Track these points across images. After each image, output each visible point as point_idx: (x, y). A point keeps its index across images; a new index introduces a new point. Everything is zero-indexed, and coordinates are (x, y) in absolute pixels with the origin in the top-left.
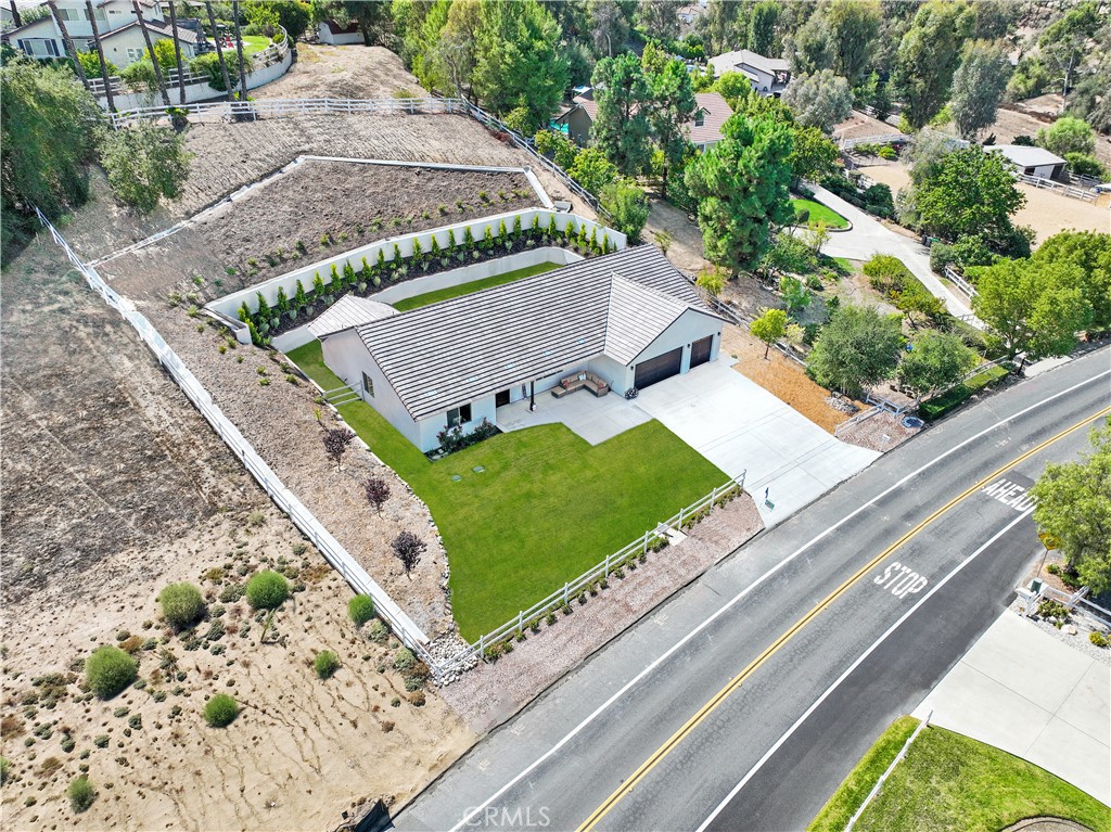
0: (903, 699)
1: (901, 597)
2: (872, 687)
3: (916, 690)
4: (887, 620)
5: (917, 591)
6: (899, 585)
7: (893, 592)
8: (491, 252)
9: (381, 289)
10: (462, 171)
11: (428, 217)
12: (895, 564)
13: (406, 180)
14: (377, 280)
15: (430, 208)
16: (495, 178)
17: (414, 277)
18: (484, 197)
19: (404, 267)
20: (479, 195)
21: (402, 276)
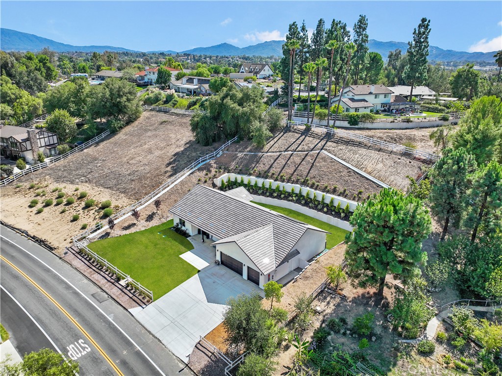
0: (16, 339)
1: (68, 347)
2: (27, 331)
3: (18, 343)
4: (56, 340)
5: (69, 354)
6: (75, 348)
7: (72, 345)
9: (282, 199)
10: (368, 179)
11: (326, 187)
12: (89, 349)
13: (340, 172)
14: (282, 196)
15: (332, 184)
16: (378, 188)
17: (297, 203)
18: (360, 193)
19: (297, 198)
20: (359, 191)
21: (294, 200)
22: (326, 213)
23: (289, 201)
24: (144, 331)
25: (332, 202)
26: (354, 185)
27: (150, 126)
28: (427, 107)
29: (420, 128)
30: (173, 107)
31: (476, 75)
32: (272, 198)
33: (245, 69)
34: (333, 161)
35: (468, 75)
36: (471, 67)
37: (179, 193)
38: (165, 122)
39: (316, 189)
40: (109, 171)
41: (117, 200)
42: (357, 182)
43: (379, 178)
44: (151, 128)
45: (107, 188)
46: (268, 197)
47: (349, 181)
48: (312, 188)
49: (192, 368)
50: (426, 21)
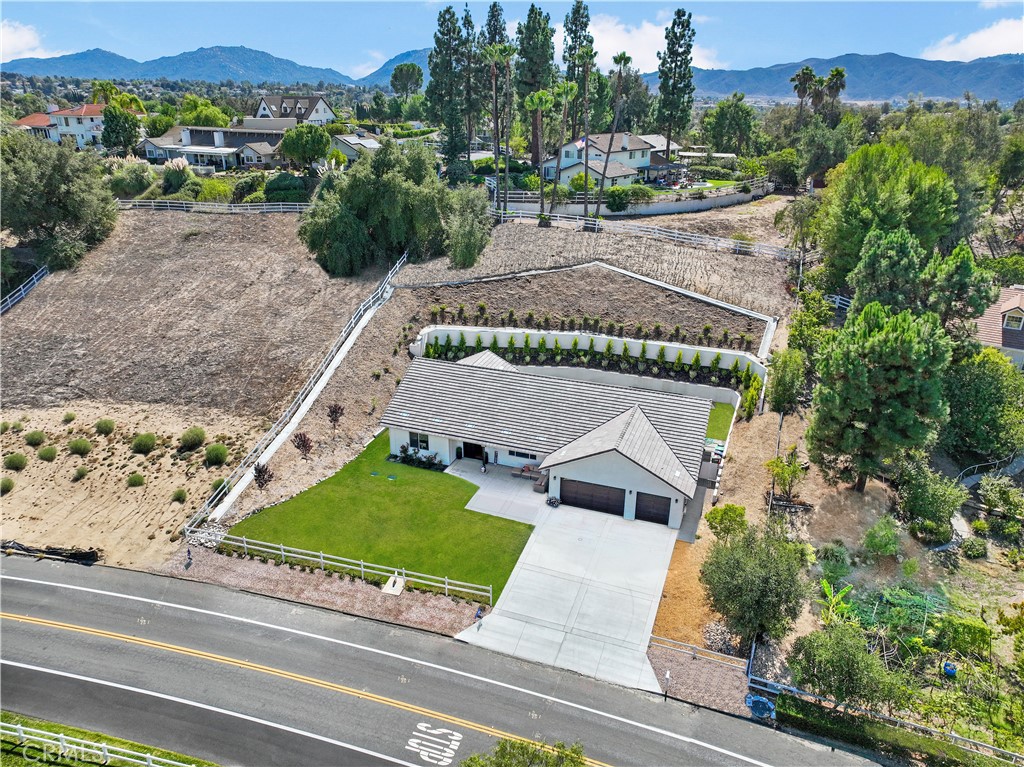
1: (407, 747)
7: (412, 740)
8: (672, 374)
9: (558, 365)
10: (709, 304)
11: (640, 329)
12: (458, 736)
13: (652, 298)
14: (558, 358)
15: (649, 323)
16: (734, 318)
17: (592, 367)
18: (707, 330)
19: (588, 357)
20: (704, 327)
21: (583, 363)
22: (657, 376)
23: (574, 365)
24: (526, 667)
25: (662, 354)
26: (689, 317)
27: (158, 246)
28: (701, 171)
29: (722, 207)
30: (195, 198)
31: (747, 112)
32: (537, 365)
33: (270, 110)
34: (629, 280)
35: (737, 113)
36: (740, 100)
37: (356, 385)
38: (195, 235)
39: (620, 335)
40: (125, 364)
41: (209, 425)
42: (692, 312)
43: (727, 299)
44: (163, 251)
45: (156, 401)
46: (527, 364)
47: (676, 312)
48: (612, 335)
49: (679, 697)
50: (684, 15)
